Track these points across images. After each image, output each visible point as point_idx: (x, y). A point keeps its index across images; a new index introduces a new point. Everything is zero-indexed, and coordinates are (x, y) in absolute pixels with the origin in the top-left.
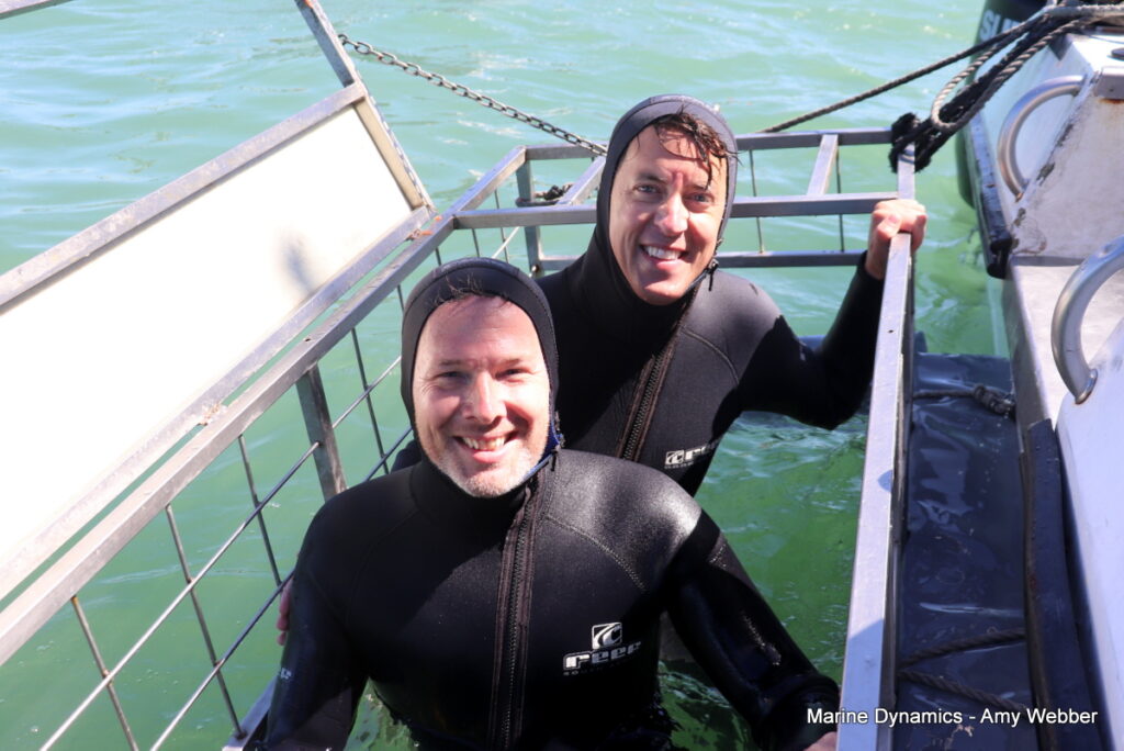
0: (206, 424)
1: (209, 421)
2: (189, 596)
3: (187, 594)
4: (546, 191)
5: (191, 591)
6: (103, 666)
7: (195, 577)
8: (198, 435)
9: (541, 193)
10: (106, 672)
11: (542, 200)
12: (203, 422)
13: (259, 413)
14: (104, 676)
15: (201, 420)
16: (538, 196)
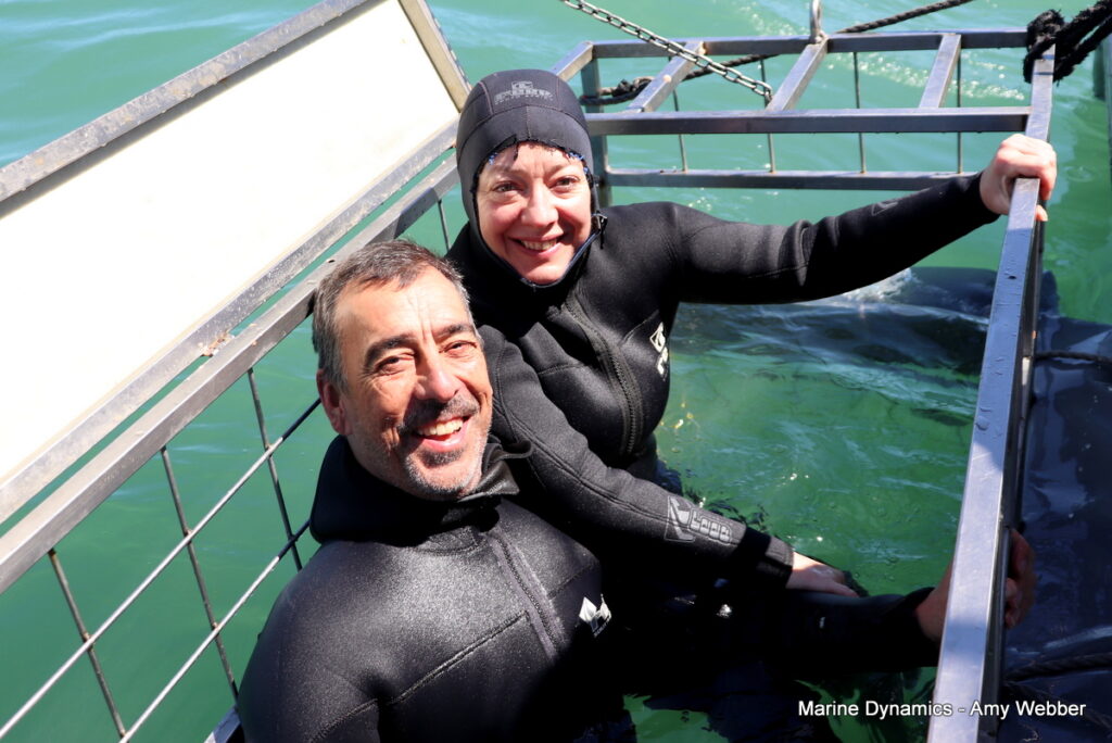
0: (211, 356)
1: (215, 352)
2: (186, 549)
3: (183, 548)
4: (615, 88)
5: (189, 543)
6: (84, 628)
7: (193, 528)
8: (201, 367)
9: (608, 90)
10: (87, 635)
11: (610, 97)
12: (207, 353)
13: (271, 345)
14: (85, 640)
15: (205, 350)
16: (606, 93)
